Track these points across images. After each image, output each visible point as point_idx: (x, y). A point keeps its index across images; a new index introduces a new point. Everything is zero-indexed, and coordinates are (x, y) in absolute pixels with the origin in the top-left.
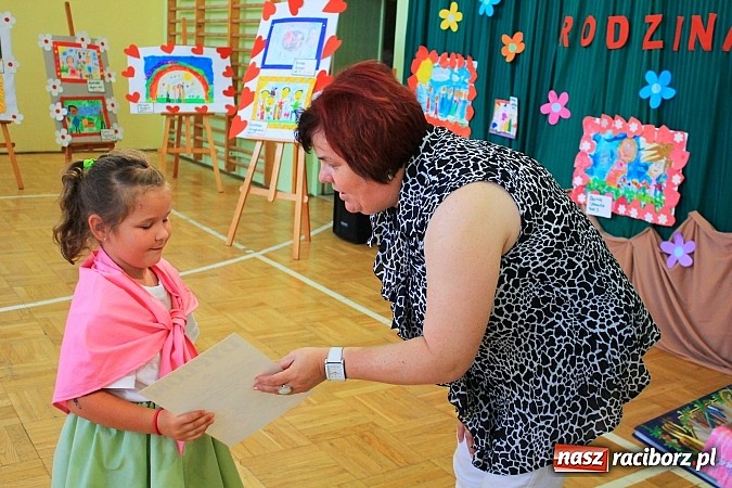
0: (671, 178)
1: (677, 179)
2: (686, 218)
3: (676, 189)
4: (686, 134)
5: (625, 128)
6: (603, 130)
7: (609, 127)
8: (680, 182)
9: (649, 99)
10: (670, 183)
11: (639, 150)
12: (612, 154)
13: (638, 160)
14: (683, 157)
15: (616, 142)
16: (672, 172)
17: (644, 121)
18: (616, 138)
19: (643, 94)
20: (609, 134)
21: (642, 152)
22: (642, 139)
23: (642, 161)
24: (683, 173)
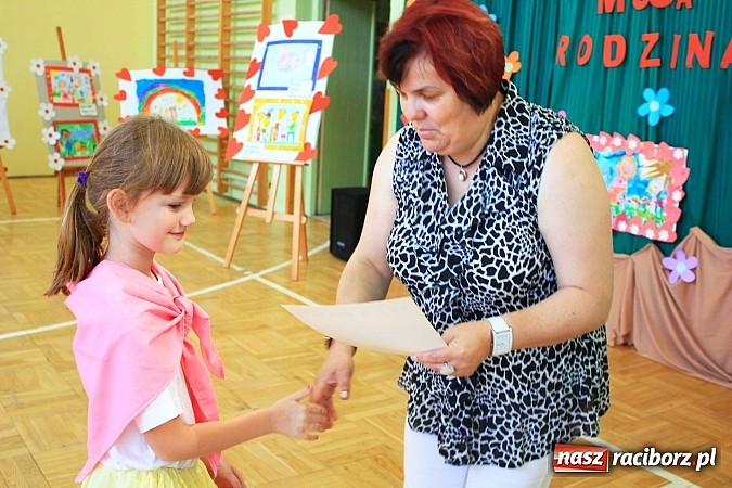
19: (642, 111)
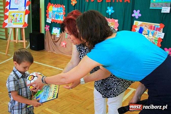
4: (118, 20)
9: (108, 13)
14: (117, 25)
17: (108, 18)
24: (118, 28)
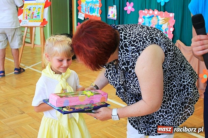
0: (170, 29)
1: (172, 29)
2: (176, 42)
3: (172, 33)
4: (174, 14)
5: (153, 13)
6: (146, 15)
7: (148, 13)
8: (173, 30)
10: (169, 31)
11: (158, 20)
12: (150, 23)
13: (158, 24)
14: (173, 22)
15: (151, 18)
16: (170, 27)
17: (159, 10)
18: (150, 17)
20: (148, 16)
21: (159, 21)
22: (159, 17)
23: (160, 24)
24: (173, 27)
